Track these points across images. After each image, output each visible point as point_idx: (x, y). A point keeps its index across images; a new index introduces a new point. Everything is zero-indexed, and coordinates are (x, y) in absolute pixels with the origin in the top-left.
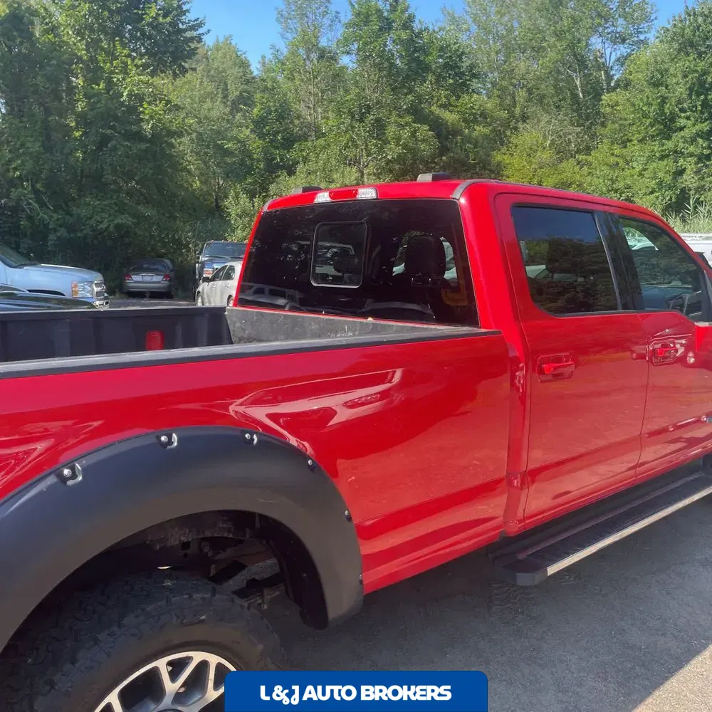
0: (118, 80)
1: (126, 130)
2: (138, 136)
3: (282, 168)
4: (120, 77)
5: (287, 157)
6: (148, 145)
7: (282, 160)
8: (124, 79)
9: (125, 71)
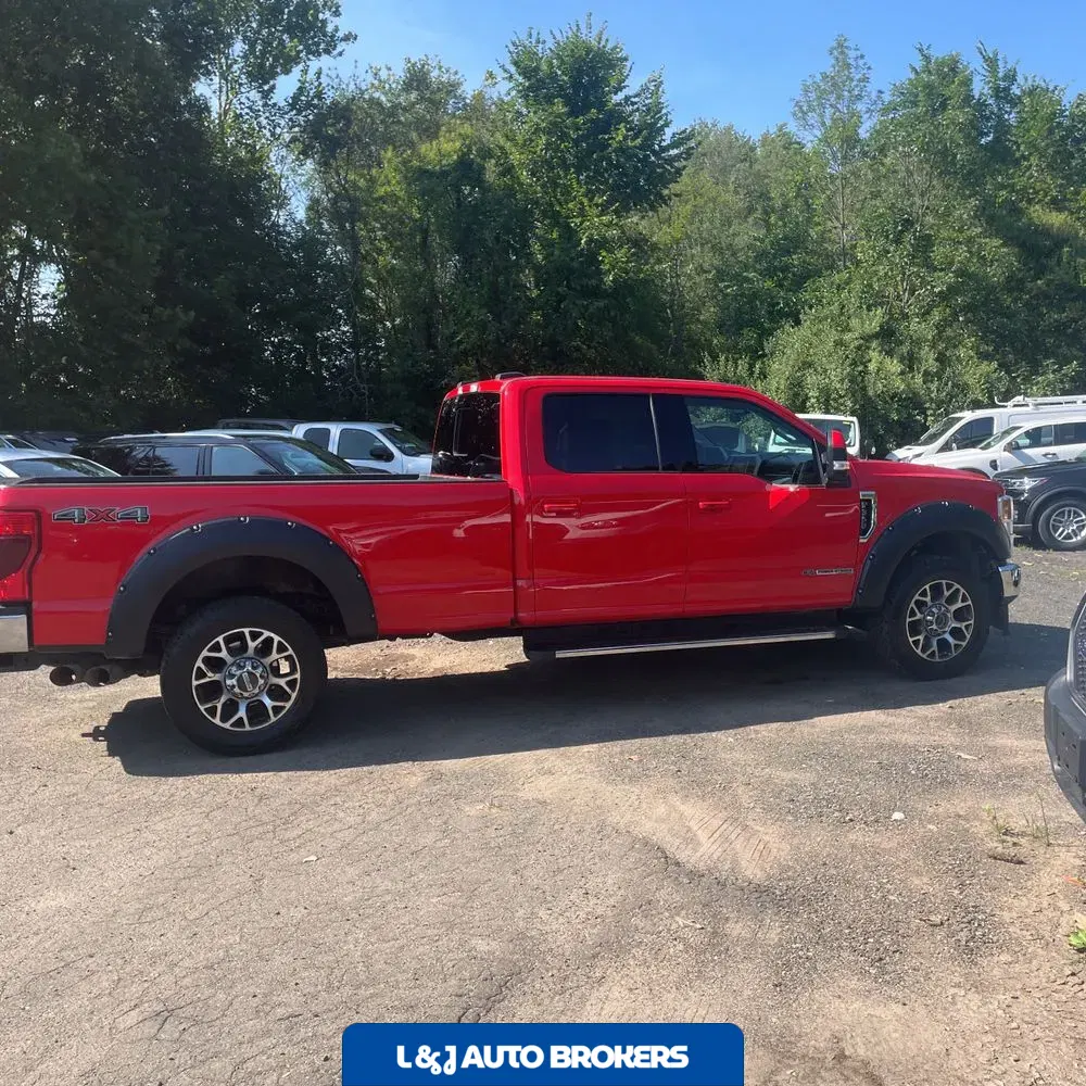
0: (576, 225)
1: (582, 286)
2: (596, 292)
3: (788, 315)
4: (578, 221)
5: (792, 301)
6: (606, 302)
7: (787, 305)
8: (582, 223)
9: (582, 213)
